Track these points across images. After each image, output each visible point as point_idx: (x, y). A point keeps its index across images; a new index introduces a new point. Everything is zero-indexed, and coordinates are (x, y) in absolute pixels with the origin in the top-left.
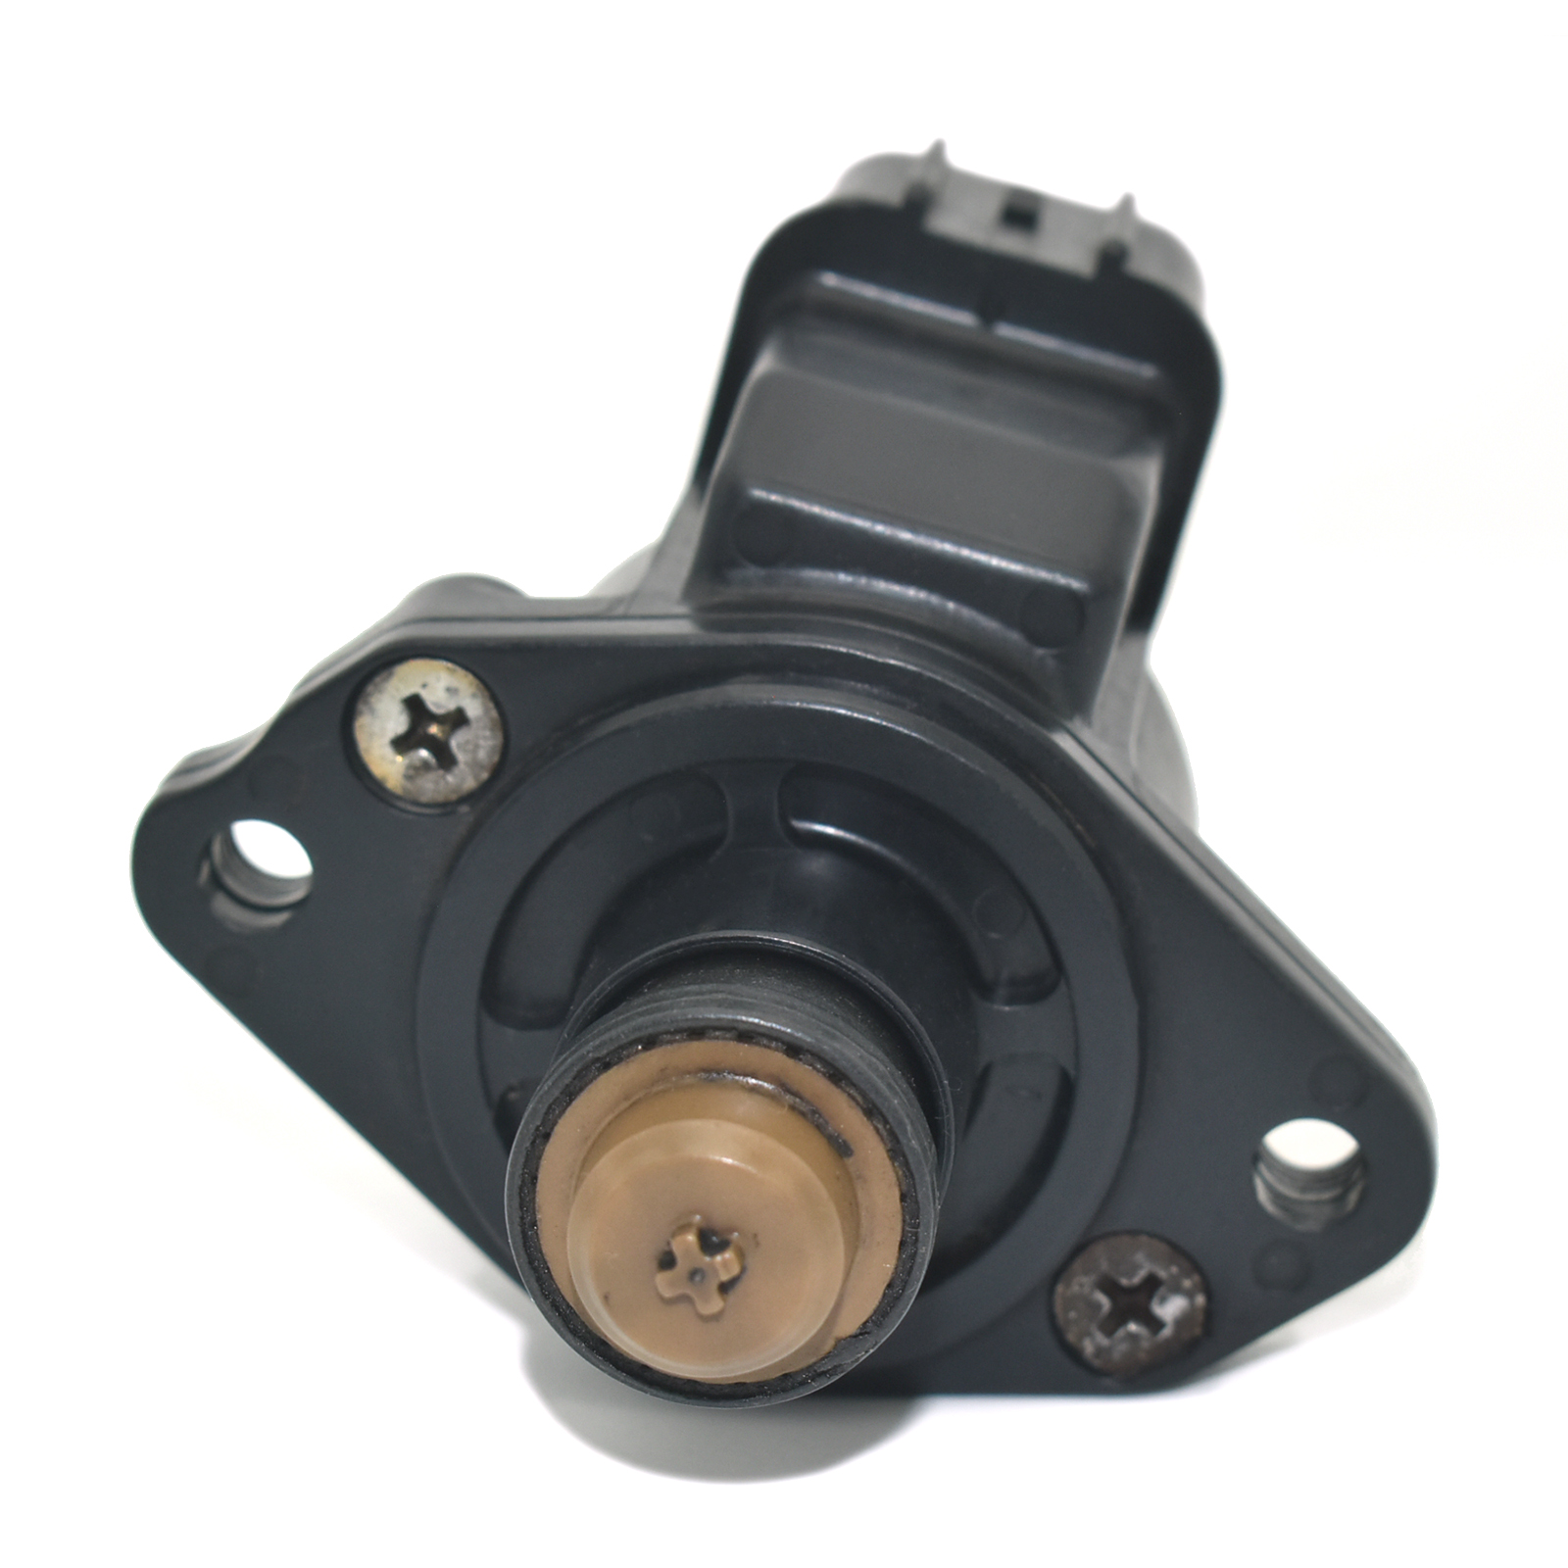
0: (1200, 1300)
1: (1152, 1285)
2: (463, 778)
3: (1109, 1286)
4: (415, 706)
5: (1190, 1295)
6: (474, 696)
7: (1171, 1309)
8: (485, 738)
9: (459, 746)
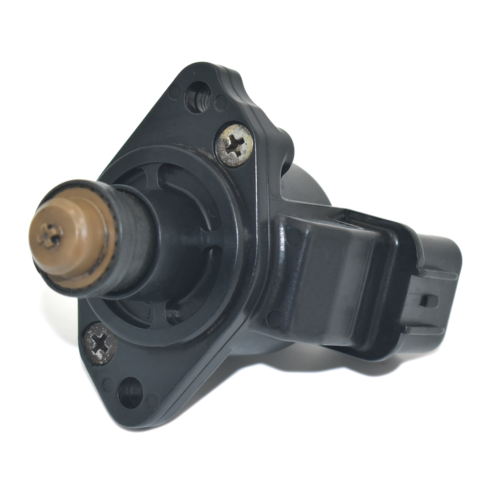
0: (101, 363)
1: (105, 349)
2: (225, 155)
3: (104, 337)
4: (242, 141)
5: (102, 360)
6: (244, 158)
7: (99, 354)
8: (233, 161)
9: (232, 154)
